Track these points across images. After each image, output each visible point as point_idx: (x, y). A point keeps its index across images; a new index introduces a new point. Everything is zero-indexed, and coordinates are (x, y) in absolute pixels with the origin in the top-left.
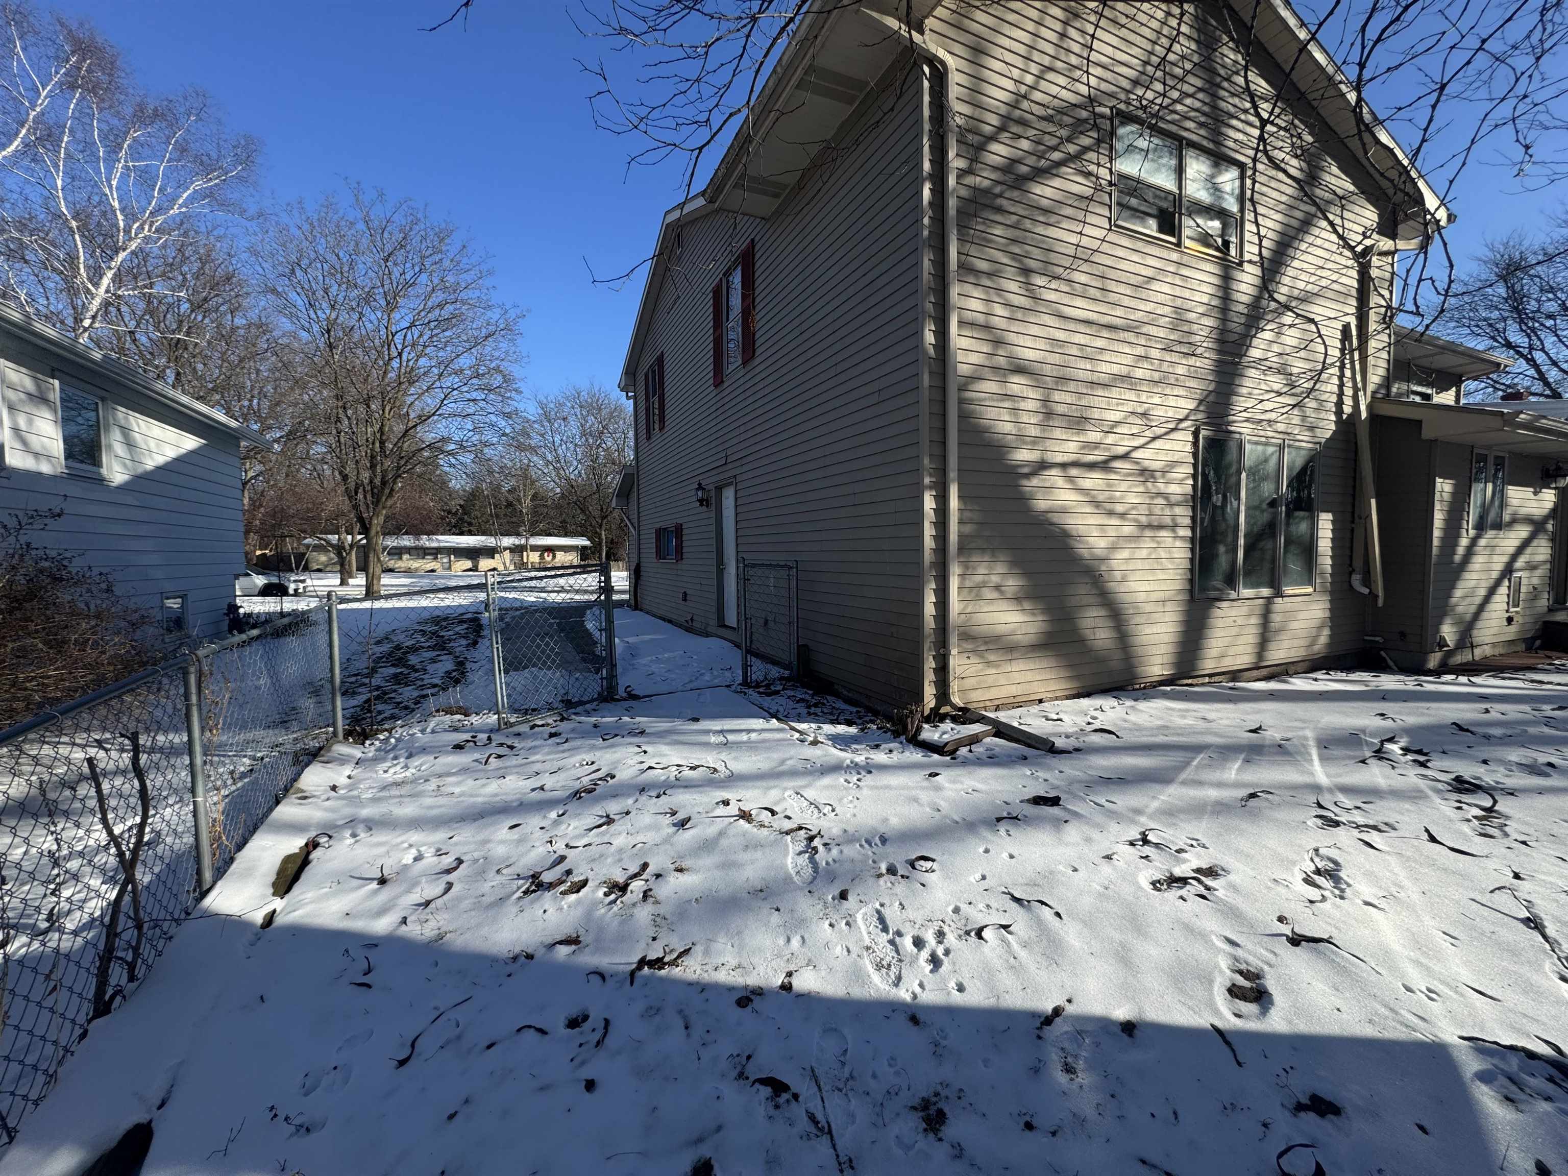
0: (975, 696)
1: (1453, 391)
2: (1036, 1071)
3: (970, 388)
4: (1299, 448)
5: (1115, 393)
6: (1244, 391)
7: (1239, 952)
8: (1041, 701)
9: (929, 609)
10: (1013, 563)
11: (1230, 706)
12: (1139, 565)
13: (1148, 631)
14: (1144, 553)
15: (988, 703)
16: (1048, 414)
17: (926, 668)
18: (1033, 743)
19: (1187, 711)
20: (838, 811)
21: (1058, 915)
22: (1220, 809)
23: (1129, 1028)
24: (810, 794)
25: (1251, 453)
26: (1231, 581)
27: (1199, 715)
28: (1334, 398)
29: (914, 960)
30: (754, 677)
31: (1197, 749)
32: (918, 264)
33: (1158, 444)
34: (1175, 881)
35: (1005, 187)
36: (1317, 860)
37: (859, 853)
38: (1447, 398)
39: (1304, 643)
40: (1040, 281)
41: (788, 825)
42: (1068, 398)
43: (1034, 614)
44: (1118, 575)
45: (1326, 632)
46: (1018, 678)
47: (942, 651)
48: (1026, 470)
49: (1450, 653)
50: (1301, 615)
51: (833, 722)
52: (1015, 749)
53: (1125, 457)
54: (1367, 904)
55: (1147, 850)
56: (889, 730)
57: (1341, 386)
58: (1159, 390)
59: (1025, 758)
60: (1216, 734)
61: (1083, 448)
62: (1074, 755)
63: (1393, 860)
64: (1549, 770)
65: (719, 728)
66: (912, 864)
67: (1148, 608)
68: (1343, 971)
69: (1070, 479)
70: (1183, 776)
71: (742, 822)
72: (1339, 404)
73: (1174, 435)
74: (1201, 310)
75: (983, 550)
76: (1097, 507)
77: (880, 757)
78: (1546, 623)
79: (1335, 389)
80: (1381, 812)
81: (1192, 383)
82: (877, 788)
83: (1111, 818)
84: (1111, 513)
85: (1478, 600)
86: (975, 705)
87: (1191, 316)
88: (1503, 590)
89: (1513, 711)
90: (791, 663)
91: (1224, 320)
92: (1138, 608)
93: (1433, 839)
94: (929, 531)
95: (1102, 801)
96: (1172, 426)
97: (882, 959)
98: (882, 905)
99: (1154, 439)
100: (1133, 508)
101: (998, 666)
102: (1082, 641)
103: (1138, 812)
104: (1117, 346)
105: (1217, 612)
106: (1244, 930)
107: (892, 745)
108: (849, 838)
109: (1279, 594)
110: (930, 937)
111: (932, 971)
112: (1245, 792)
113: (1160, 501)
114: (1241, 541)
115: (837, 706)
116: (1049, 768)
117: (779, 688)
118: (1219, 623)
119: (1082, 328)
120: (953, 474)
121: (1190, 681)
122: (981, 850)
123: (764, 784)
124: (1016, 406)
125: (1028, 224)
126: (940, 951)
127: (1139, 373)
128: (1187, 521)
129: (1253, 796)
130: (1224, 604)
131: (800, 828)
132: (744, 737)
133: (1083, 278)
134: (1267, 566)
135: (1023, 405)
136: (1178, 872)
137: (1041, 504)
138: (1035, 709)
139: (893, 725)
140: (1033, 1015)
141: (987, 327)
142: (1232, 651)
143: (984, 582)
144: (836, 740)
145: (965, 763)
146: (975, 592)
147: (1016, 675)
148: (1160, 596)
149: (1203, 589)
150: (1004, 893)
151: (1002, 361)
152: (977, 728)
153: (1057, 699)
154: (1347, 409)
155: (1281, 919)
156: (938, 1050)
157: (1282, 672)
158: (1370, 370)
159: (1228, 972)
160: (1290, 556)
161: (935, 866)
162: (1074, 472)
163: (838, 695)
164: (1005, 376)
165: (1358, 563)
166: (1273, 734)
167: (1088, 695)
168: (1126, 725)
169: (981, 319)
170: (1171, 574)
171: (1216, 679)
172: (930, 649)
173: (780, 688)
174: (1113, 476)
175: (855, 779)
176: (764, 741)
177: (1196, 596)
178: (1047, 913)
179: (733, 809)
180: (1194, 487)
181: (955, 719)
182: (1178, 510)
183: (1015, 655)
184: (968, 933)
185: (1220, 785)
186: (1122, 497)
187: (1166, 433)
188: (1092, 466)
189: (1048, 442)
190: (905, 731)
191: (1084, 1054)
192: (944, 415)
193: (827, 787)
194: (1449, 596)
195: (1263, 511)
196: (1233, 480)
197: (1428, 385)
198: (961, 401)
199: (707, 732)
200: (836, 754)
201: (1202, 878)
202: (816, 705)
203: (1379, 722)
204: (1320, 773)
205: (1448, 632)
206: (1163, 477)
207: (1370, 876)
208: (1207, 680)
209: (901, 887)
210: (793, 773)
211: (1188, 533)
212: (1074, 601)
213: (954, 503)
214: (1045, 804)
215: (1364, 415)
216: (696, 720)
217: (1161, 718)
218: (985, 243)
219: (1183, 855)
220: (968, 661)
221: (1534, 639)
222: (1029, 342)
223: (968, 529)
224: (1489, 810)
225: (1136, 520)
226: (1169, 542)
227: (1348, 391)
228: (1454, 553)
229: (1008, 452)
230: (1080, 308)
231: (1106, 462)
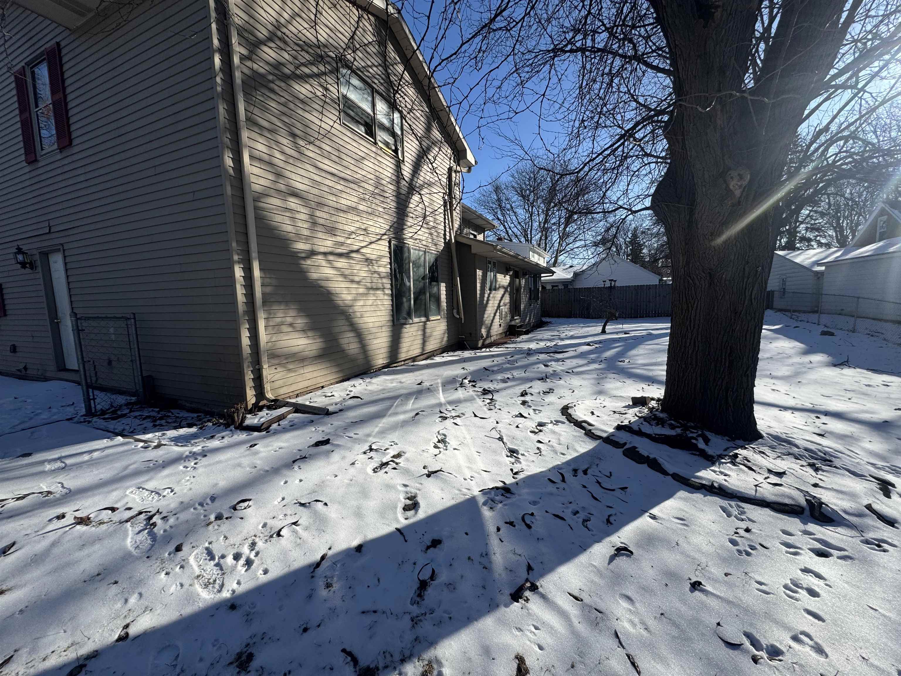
0: (282, 391)
1: (482, 235)
2: (310, 596)
3: (262, 200)
4: (432, 253)
5: (350, 216)
6: (409, 224)
7: (408, 489)
8: (323, 387)
9: (245, 340)
10: (300, 310)
11: (411, 374)
12: (368, 308)
13: (375, 342)
14: (370, 302)
15: (291, 394)
16: (314, 223)
17: (247, 378)
18: (317, 412)
19: (393, 380)
20: (176, 490)
21: (326, 504)
22: (404, 424)
23: (359, 548)
24: (151, 485)
25: (414, 254)
26: (409, 315)
27: (398, 380)
28: (443, 232)
29: (234, 568)
30: (99, 407)
31: (396, 398)
32: (215, 108)
33: (373, 246)
34: (384, 465)
35: (275, 78)
36: (439, 436)
37: (193, 513)
38: (480, 237)
39: (438, 341)
40: (301, 143)
41: (128, 514)
42: (325, 215)
43: (315, 339)
44: (358, 314)
45: (446, 335)
46: (309, 376)
47: (257, 367)
48: (303, 255)
49: (485, 340)
50: (438, 329)
51: (175, 428)
52: (307, 417)
53: (357, 251)
54: (455, 449)
55: (372, 454)
56: (222, 424)
57: (445, 227)
58: (372, 218)
59: (312, 421)
60: (405, 388)
61: (335, 245)
62: (339, 414)
63: (463, 428)
64: (507, 380)
65: (56, 456)
66: (234, 508)
67: (374, 330)
68: (445, 481)
69: (329, 261)
70: (390, 412)
71: (78, 527)
72: (445, 235)
73: (380, 242)
74: (388, 180)
75: (280, 302)
76: (345, 278)
77: (215, 443)
78: (510, 326)
79: (443, 228)
80: (461, 408)
81: (386, 217)
82: (210, 465)
83: (355, 442)
84: (352, 281)
85: (491, 318)
86: (283, 397)
87: (384, 182)
88: (498, 314)
89: (500, 360)
90: (137, 391)
91: (398, 187)
92: (369, 331)
93: (475, 416)
94: (240, 291)
95: (352, 435)
96: (379, 237)
97: (210, 579)
98: (210, 543)
99: (371, 243)
100: (363, 279)
101: (295, 371)
102: (343, 351)
103: (369, 435)
104: (348, 190)
105: (405, 330)
106: (411, 477)
107: (224, 434)
108: (184, 506)
109: (428, 320)
110: (246, 550)
111: (246, 570)
112: (414, 414)
113: (376, 275)
114: (412, 296)
115: (180, 415)
116: (325, 424)
117: (126, 411)
118: (406, 335)
119: (329, 177)
120: (254, 254)
121: (395, 365)
122: (282, 483)
123: (106, 489)
124: (294, 216)
125: (292, 106)
126: (252, 556)
127: (361, 207)
128: (389, 286)
129: (417, 414)
130: (408, 326)
131: (140, 513)
132: (86, 457)
133: (328, 148)
134: (423, 307)
135: (298, 216)
136: (385, 461)
137: (314, 276)
138: (319, 392)
139: (225, 420)
140: (310, 566)
141: (270, 164)
142: (412, 348)
143: (282, 322)
144: (177, 440)
145: (276, 432)
146: (277, 329)
147: (307, 375)
148: (380, 324)
149: (398, 320)
150: (295, 503)
151: (282, 187)
152: (284, 410)
153: (331, 384)
154: (448, 238)
155: (424, 468)
156: (249, 618)
157: (431, 355)
158: (454, 221)
159: (403, 500)
160: (431, 302)
161: (251, 503)
162: (331, 258)
163: (182, 408)
164: (285, 197)
165: (455, 305)
166: (426, 384)
167: (348, 379)
168: (366, 392)
169: (266, 157)
170: (384, 313)
171: (406, 362)
172: (249, 367)
173: (128, 411)
174: (352, 262)
175: (192, 464)
176: (107, 456)
177: (395, 323)
178: (320, 505)
179: (69, 520)
180: (391, 269)
181: (269, 408)
182: (385, 281)
183: (305, 364)
184: (271, 536)
185: (405, 412)
186: (358, 273)
187: (377, 241)
188: (340, 255)
189: (315, 240)
190: (233, 422)
191: (337, 573)
192: (245, 217)
193: (168, 476)
194: (483, 317)
195: (420, 282)
196: (407, 266)
197: (476, 231)
198: (256, 208)
199: (42, 462)
200: (177, 449)
201: (395, 460)
202: (161, 419)
203: (463, 372)
204: (442, 397)
205: (484, 331)
206: (377, 263)
207: (456, 437)
208: (403, 363)
209: (225, 526)
210: (137, 473)
211: (390, 292)
212: (337, 330)
213: (257, 273)
214: (322, 445)
215: (453, 241)
216: (29, 455)
217: (382, 385)
218: (265, 109)
219: (388, 451)
220: (276, 371)
221: (507, 332)
222: (299, 179)
223: (268, 290)
224: (491, 399)
225: (365, 285)
226: (381, 296)
227: (448, 230)
228: (484, 300)
229: (291, 244)
230: (327, 165)
231: (348, 253)
